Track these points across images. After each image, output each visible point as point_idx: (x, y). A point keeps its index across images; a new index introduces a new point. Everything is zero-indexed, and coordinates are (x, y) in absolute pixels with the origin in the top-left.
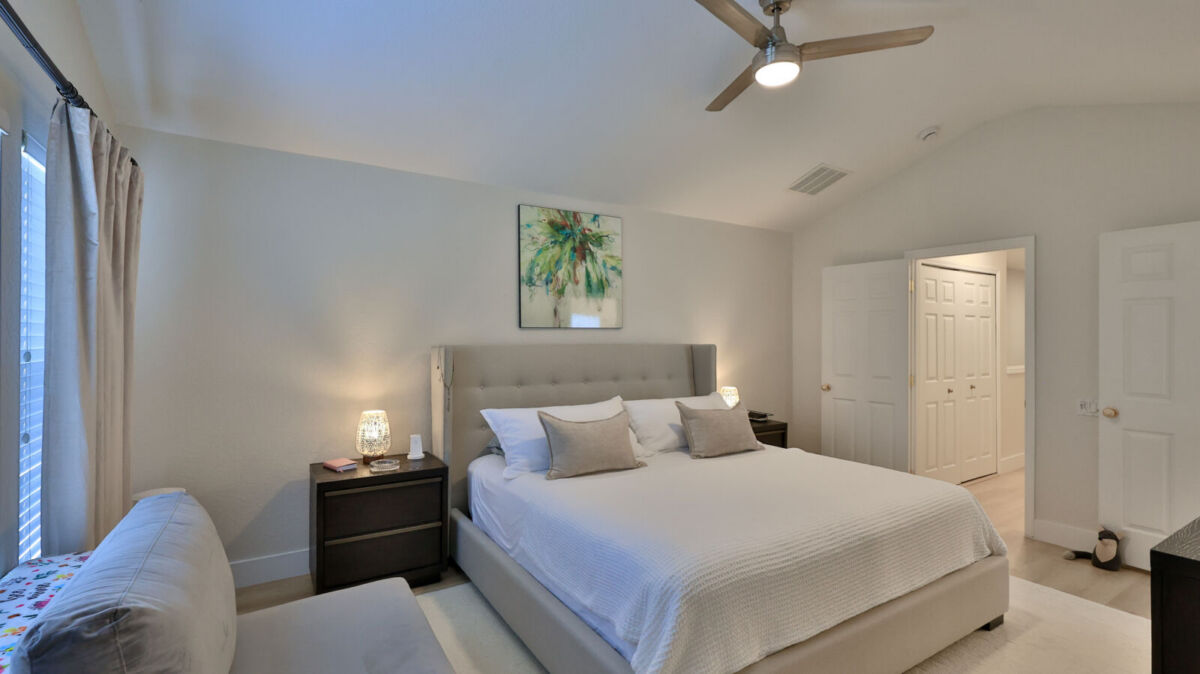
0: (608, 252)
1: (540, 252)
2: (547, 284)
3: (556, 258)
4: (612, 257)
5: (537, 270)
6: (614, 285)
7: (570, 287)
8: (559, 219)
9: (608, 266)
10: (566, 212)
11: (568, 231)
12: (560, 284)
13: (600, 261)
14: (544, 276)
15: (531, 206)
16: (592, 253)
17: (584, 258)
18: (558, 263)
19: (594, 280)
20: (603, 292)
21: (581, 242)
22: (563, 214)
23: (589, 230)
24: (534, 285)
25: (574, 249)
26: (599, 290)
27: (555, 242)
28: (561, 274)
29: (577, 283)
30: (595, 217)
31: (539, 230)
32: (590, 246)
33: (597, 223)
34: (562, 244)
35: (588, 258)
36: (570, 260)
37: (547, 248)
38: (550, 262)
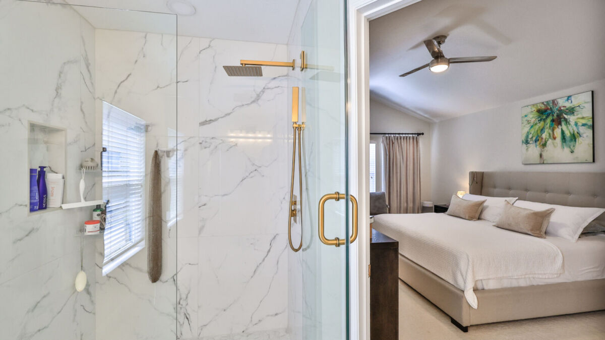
0: (580, 116)
1: (532, 127)
2: (536, 142)
3: (541, 128)
4: (583, 118)
5: (530, 136)
6: (585, 135)
7: (550, 142)
8: (543, 107)
9: (580, 124)
10: (547, 102)
11: (549, 111)
12: (544, 140)
13: (572, 123)
14: (534, 138)
15: (527, 106)
16: (566, 120)
17: (560, 124)
18: (542, 130)
19: (568, 134)
20: (575, 141)
21: (558, 116)
22: (545, 103)
23: (564, 107)
24: (529, 143)
25: (553, 121)
26: (571, 140)
27: (541, 120)
28: (545, 135)
29: (555, 138)
30: (569, 98)
31: (531, 116)
32: (566, 116)
33: (570, 101)
34: (545, 120)
35: (563, 123)
36: (550, 127)
37: (536, 124)
38: (537, 131)
